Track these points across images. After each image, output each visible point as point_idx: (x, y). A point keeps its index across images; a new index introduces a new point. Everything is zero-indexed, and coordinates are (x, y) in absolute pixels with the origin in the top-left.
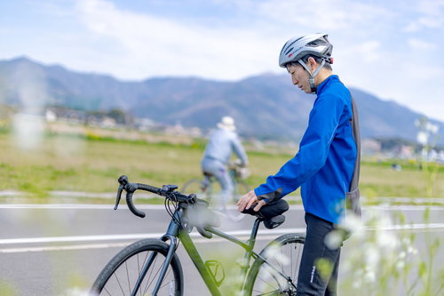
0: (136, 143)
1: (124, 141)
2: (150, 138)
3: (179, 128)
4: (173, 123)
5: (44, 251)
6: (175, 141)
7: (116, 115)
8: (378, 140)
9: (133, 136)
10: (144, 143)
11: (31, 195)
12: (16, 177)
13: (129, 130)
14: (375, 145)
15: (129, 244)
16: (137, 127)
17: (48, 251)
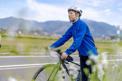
0: (43, 39)
1: (40, 39)
2: (47, 38)
3: (55, 35)
4: (53, 34)
5: (17, 69)
6: (54, 38)
7: (38, 31)
8: (110, 36)
9: (42, 37)
10: (45, 39)
11: (14, 54)
12: (10, 49)
13: (41, 36)
14: (109, 38)
15: (42, 66)
16: (43, 35)
17: (18, 69)
